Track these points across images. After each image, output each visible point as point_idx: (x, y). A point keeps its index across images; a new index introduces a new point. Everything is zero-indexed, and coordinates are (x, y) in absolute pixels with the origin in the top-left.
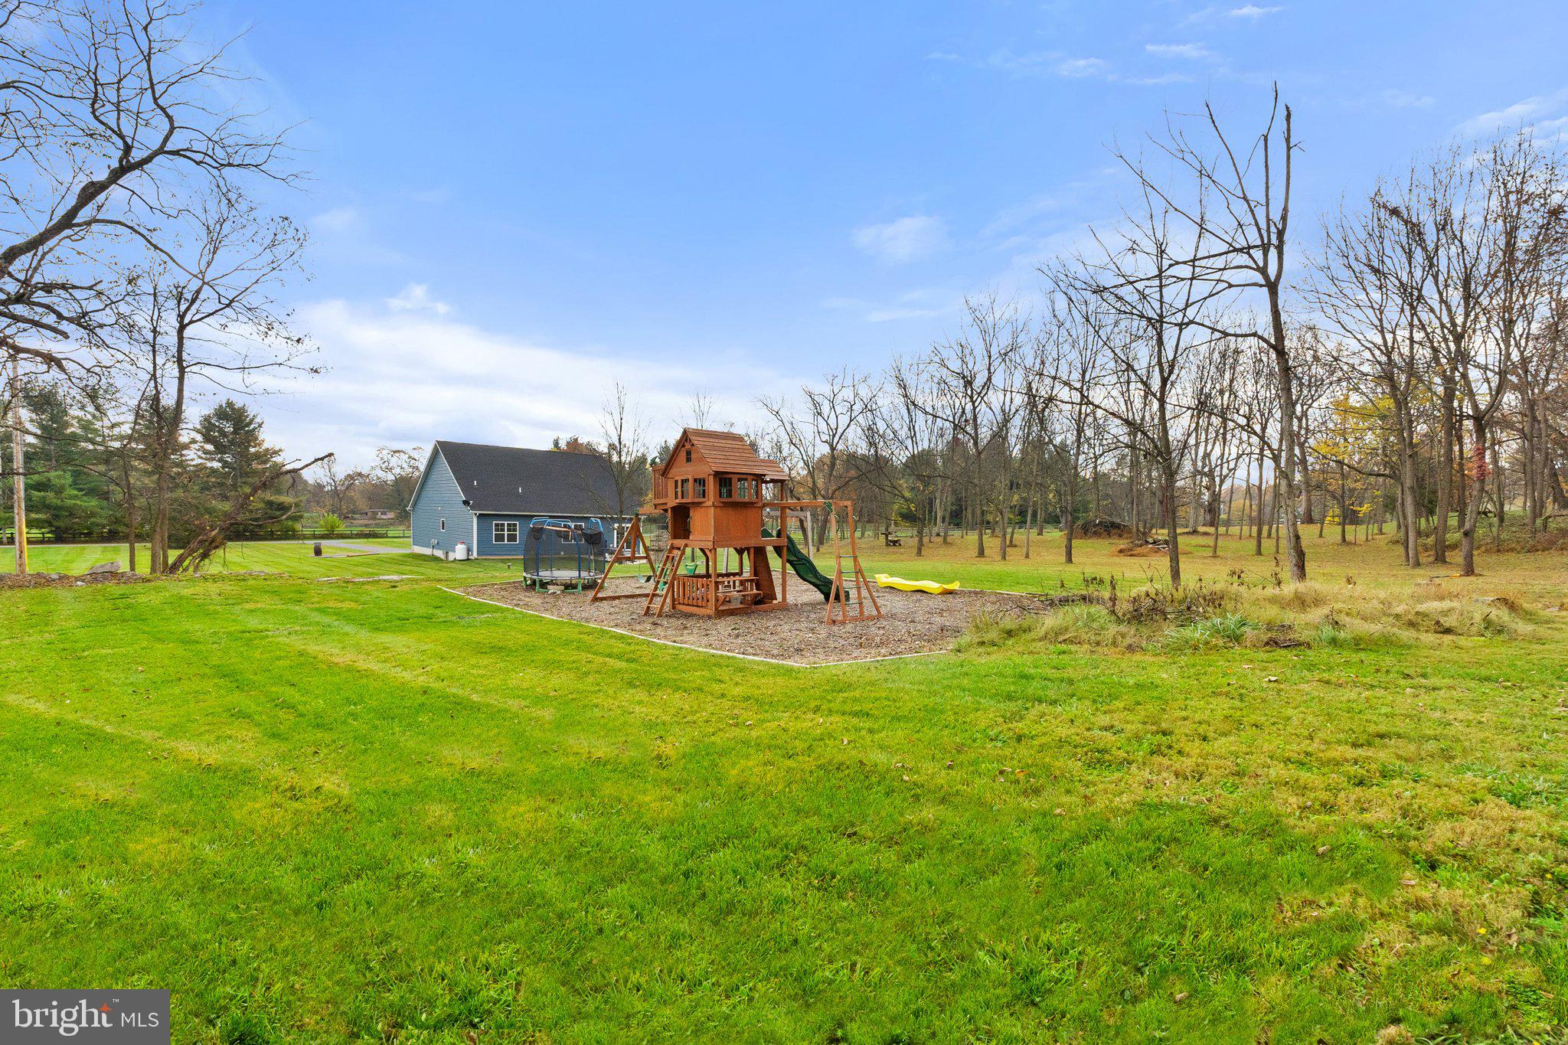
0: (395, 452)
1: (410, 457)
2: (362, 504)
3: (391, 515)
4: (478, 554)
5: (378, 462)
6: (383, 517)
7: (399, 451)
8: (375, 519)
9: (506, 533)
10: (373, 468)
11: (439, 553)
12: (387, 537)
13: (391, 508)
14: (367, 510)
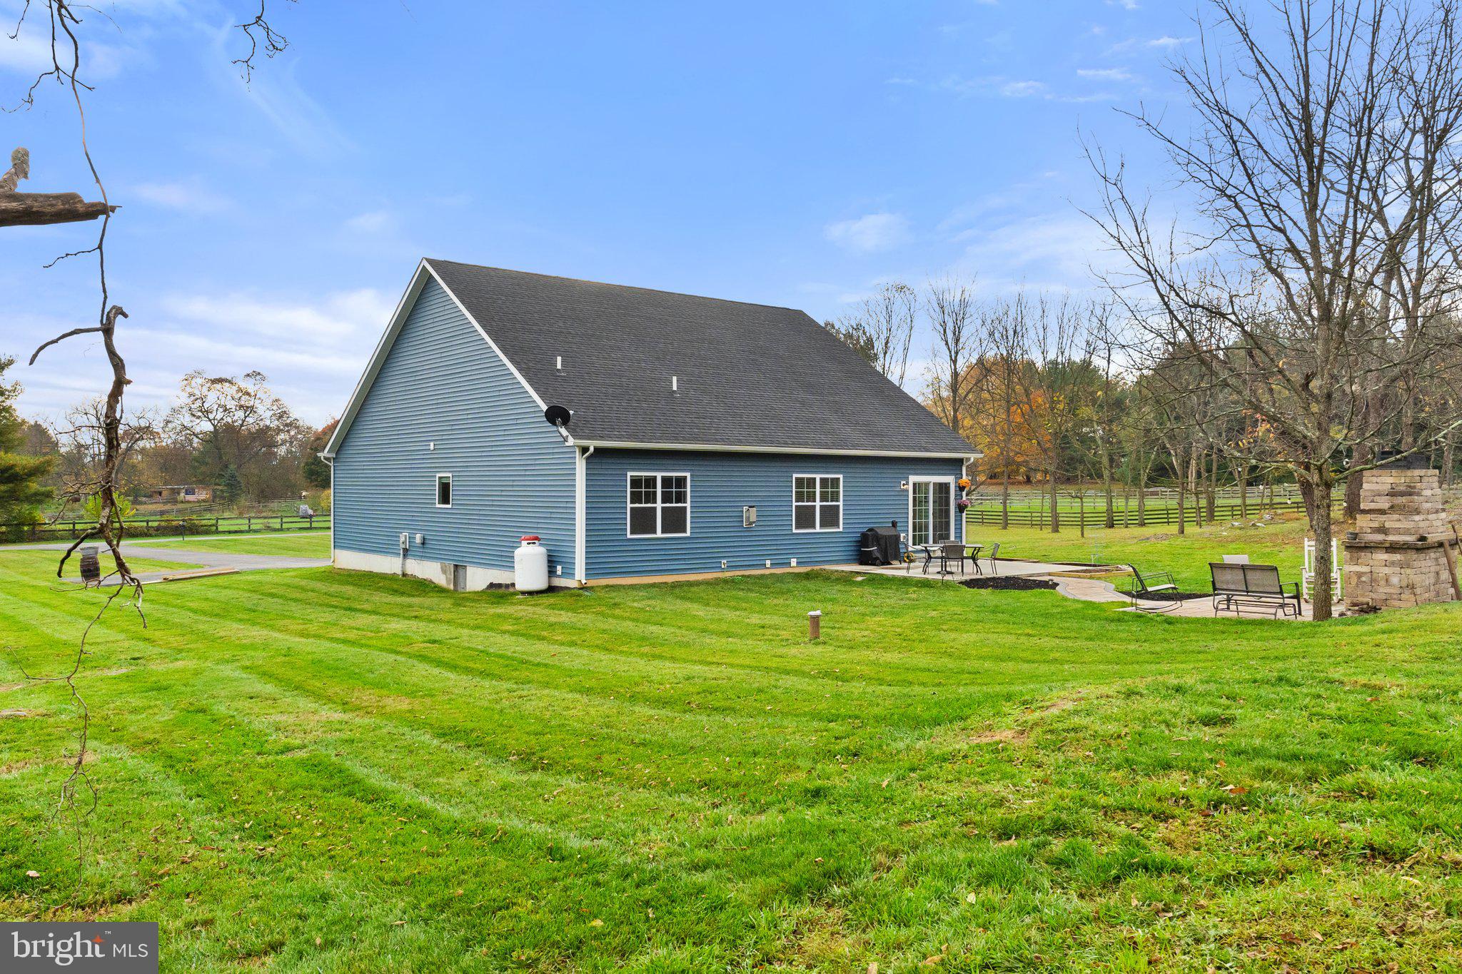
0: (215, 381)
1: (240, 390)
2: (150, 478)
3: (203, 495)
4: (590, 572)
5: (184, 399)
6: (190, 498)
7: (220, 381)
8: (175, 502)
9: (659, 505)
10: (175, 411)
11: (430, 570)
12: (217, 532)
13: (203, 482)
14: (161, 487)
